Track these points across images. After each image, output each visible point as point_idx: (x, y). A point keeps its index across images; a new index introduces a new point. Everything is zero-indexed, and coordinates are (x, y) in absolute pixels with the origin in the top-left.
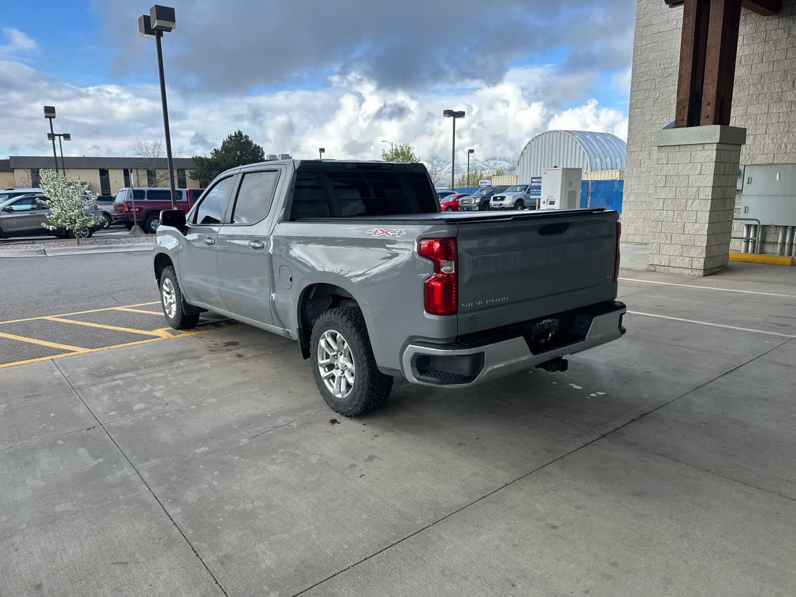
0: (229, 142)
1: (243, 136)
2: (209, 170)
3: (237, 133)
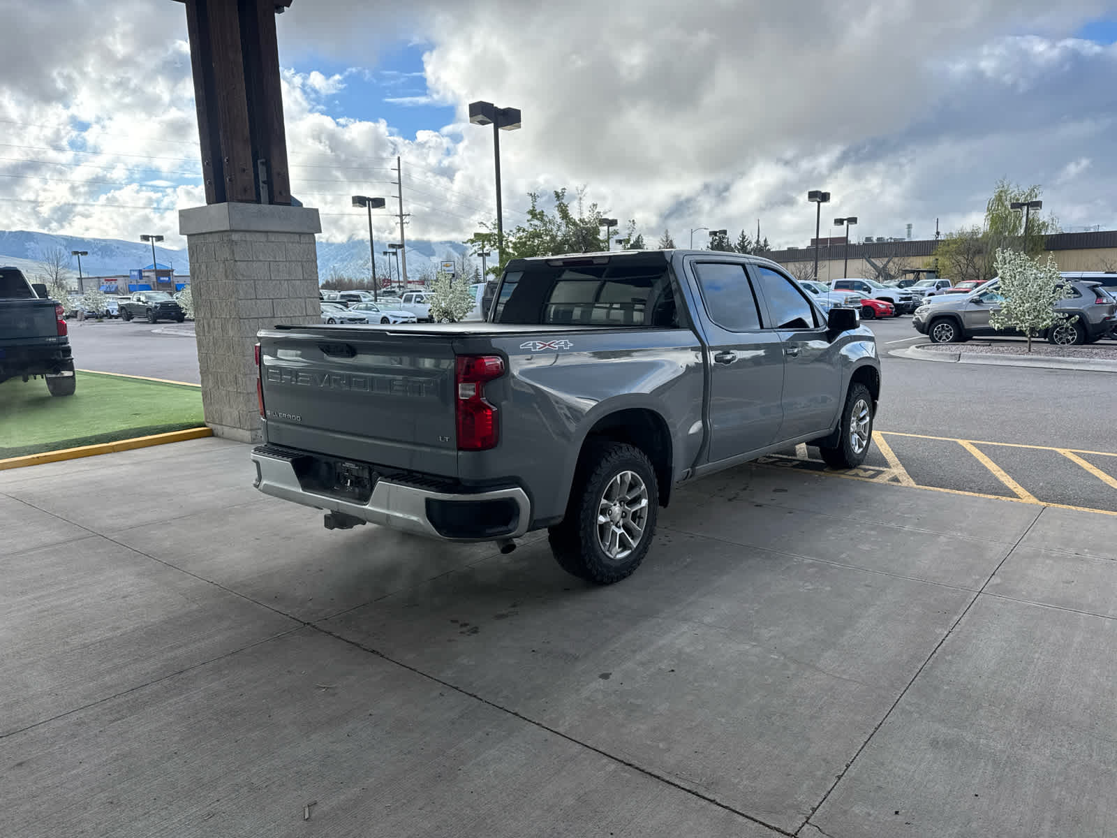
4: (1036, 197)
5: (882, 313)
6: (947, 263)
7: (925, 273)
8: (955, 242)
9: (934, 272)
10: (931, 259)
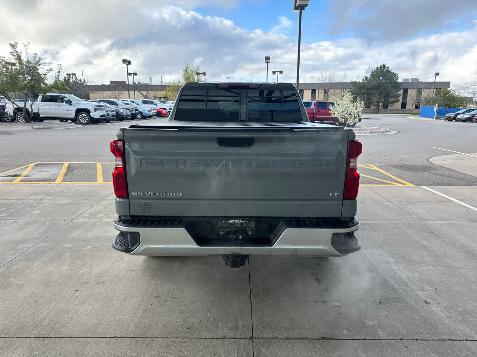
0: (376, 72)
1: (386, 67)
2: (359, 89)
3: (382, 66)
4: (199, 70)
5: (164, 115)
6: (171, 94)
7: (163, 98)
8: (172, 86)
9: (166, 98)
10: (164, 93)
